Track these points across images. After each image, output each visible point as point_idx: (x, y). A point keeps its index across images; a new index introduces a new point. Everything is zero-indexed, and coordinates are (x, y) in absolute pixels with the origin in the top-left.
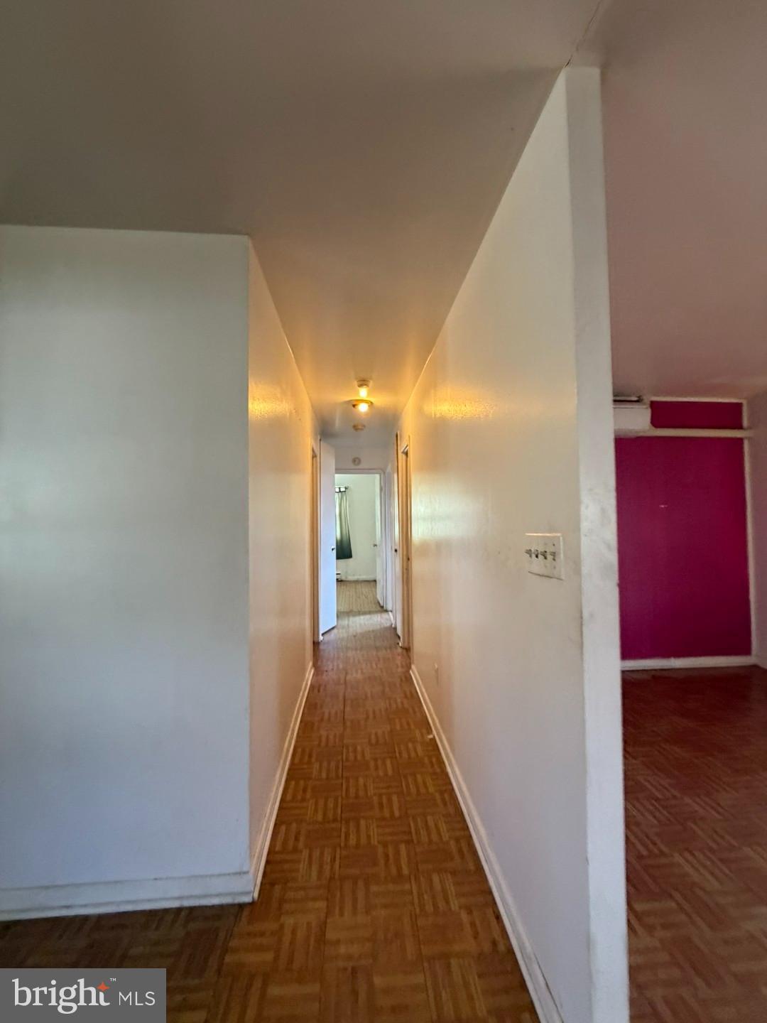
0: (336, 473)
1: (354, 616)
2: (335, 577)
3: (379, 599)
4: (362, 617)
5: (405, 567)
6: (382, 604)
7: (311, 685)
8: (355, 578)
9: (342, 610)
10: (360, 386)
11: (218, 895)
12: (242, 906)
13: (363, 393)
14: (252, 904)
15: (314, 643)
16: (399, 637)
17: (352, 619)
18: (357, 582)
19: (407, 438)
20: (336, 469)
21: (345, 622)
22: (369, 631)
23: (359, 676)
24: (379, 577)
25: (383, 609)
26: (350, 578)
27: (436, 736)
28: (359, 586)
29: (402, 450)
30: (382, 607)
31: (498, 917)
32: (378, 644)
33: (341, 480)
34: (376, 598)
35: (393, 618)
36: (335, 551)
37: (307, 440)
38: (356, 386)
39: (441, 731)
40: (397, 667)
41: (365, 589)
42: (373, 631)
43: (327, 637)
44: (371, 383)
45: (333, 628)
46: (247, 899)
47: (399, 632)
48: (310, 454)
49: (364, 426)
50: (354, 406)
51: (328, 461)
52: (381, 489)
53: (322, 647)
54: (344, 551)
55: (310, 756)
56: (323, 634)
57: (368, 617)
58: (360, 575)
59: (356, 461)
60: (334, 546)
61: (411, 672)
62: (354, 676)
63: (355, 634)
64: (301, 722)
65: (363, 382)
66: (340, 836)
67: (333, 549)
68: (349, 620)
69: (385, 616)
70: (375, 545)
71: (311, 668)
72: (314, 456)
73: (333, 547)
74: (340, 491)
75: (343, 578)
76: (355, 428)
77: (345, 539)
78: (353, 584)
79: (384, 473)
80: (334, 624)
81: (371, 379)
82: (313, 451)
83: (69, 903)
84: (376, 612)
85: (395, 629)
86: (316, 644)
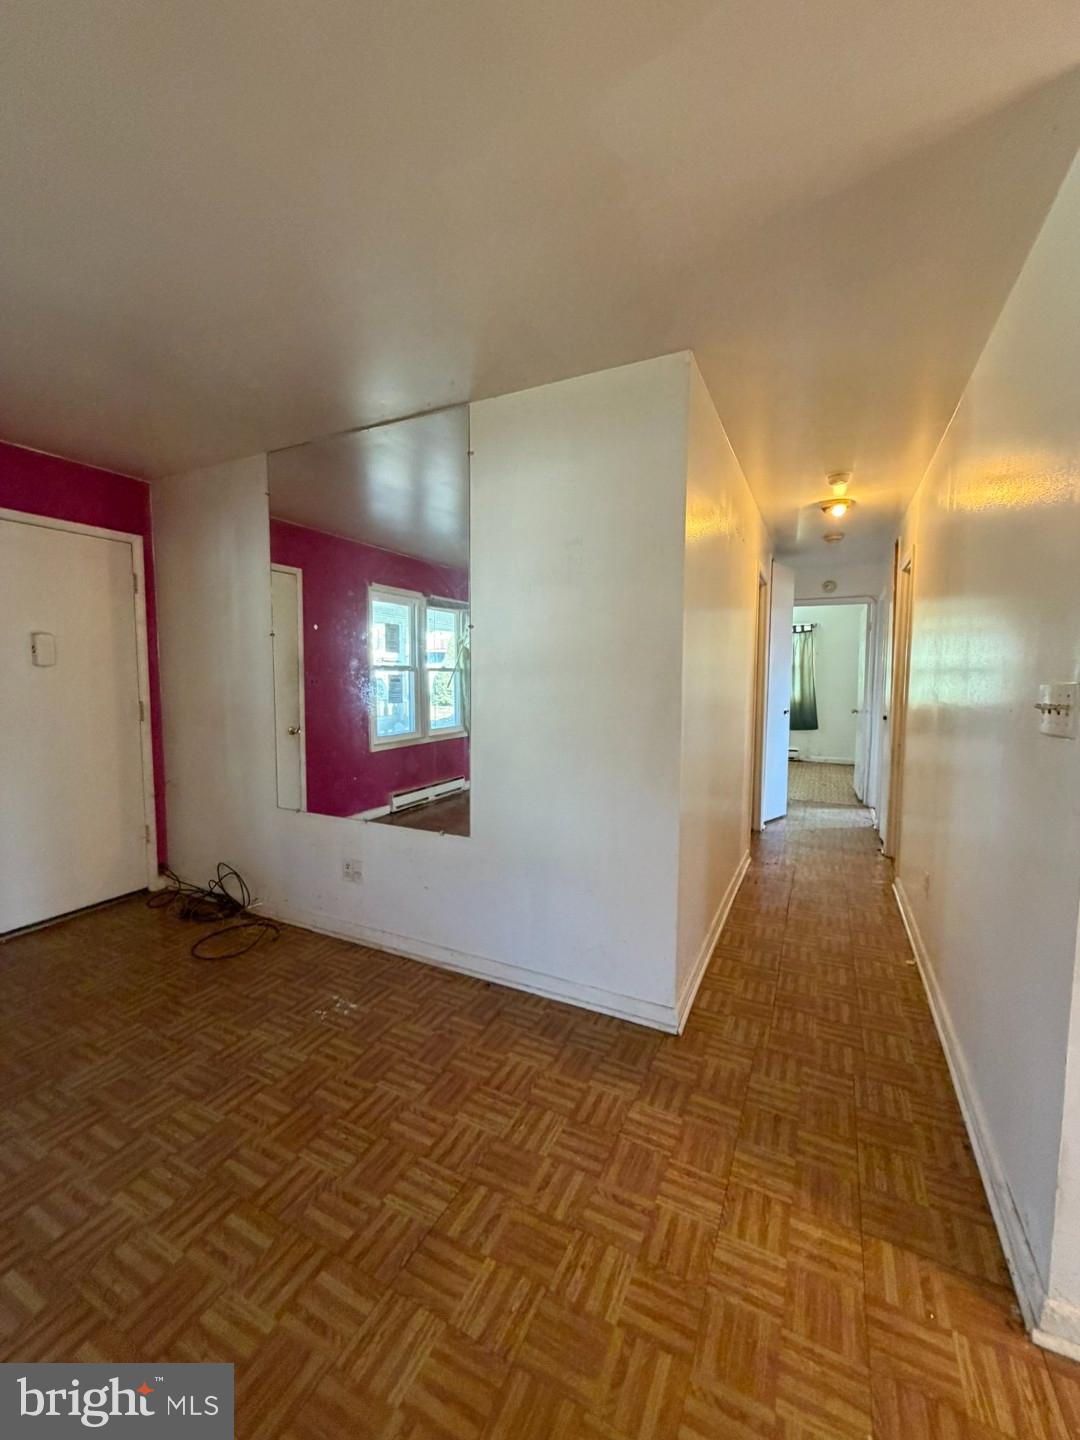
0: (796, 605)
1: (812, 807)
2: (787, 755)
3: (857, 792)
4: (826, 810)
5: (896, 743)
6: (860, 796)
7: (746, 876)
8: (821, 759)
9: (797, 798)
10: (833, 482)
11: (646, 1019)
12: (667, 1035)
13: (840, 489)
14: (677, 1036)
15: (752, 831)
16: (882, 843)
17: (810, 810)
18: (821, 764)
19: (912, 548)
20: (796, 600)
21: (800, 813)
22: (835, 829)
23: (813, 878)
24: (858, 761)
25: (861, 804)
26: (814, 758)
27: (919, 963)
28: (825, 770)
29: (903, 567)
30: (861, 801)
31: (968, 1148)
32: (846, 846)
33: (802, 615)
34: (853, 789)
35: (876, 817)
36: (788, 715)
37: (753, 561)
38: (827, 484)
39: (927, 957)
40: (873, 877)
41: (835, 776)
42: (841, 829)
43: (772, 827)
44: (851, 477)
45: (781, 818)
46: (673, 1031)
47: (883, 835)
48: (756, 581)
49: (842, 534)
50: (824, 509)
51: (784, 589)
52: (869, 628)
53: (763, 837)
54: (803, 719)
55: (742, 942)
56: (766, 823)
57: (836, 811)
58: (829, 755)
59: (829, 585)
60: (788, 708)
61: (893, 886)
62: (804, 875)
63: (812, 829)
64: (732, 908)
65: (837, 476)
66: (772, 1018)
67: (785, 712)
68: (805, 812)
69: (863, 813)
70: (855, 711)
71: (747, 859)
72: (762, 584)
73: (786, 709)
74: (803, 631)
75: (802, 757)
76: (827, 538)
77: (807, 701)
78: (818, 768)
79: (876, 602)
80: (784, 813)
81: (851, 470)
82: (761, 577)
83: (529, 984)
84: (850, 806)
85: (877, 831)
86: (755, 833)
